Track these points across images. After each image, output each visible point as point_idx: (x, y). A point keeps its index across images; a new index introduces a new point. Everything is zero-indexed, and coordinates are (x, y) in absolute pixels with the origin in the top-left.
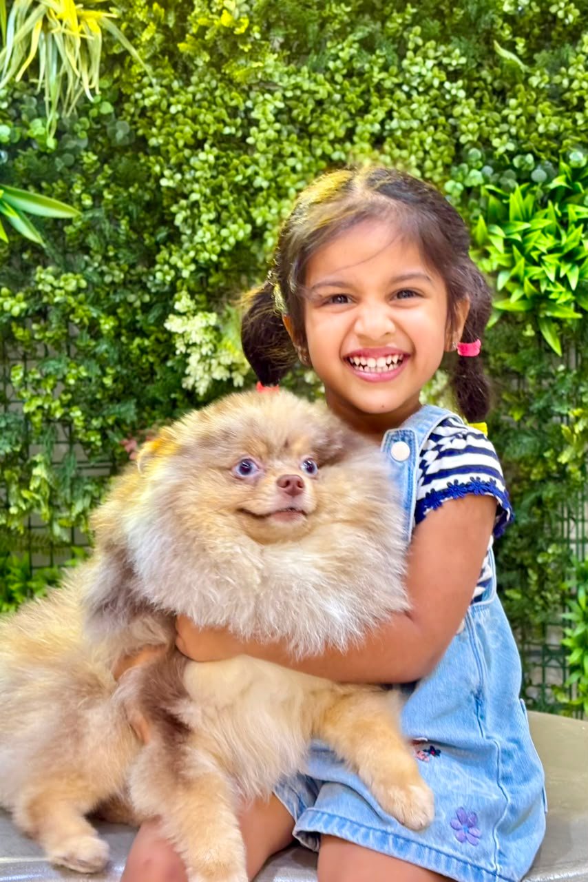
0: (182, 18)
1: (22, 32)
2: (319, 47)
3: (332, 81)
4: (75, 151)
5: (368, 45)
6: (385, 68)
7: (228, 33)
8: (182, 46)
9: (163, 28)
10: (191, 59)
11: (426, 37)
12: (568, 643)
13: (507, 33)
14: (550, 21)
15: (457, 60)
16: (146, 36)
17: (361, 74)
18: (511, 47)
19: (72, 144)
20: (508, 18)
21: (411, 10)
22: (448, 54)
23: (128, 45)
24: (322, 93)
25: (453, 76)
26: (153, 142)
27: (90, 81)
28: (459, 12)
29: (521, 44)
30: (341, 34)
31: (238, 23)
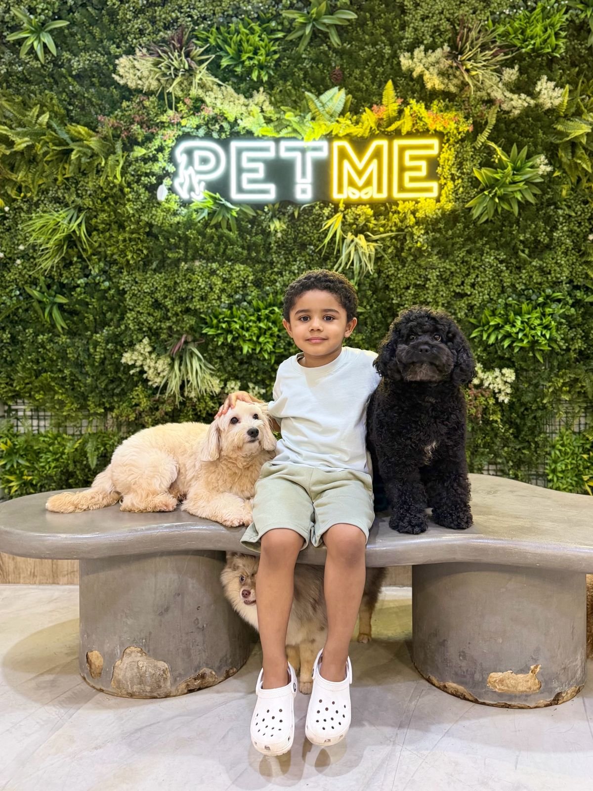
0: (402, 244)
1: (348, 251)
2: (452, 253)
3: (456, 265)
4: (365, 291)
5: (469, 252)
6: (475, 260)
7: (419, 249)
8: (403, 254)
9: (396, 248)
10: (406, 258)
11: (491, 249)
12: (547, 471)
13: (521, 247)
14: (537, 242)
15: (503, 256)
16: (390, 251)
17: (467, 262)
18: (523, 251)
19: (364, 288)
20: (521, 241)
21: (485, 239)
22: (499, 254)
23: (383, 253)
24: (453, 269)
25: (501, 262)
26: (391, 287)
27: (371, 267)
28: (503, 240)
29: (527, 251)
30: (460, 249)
31: (423, 246)
